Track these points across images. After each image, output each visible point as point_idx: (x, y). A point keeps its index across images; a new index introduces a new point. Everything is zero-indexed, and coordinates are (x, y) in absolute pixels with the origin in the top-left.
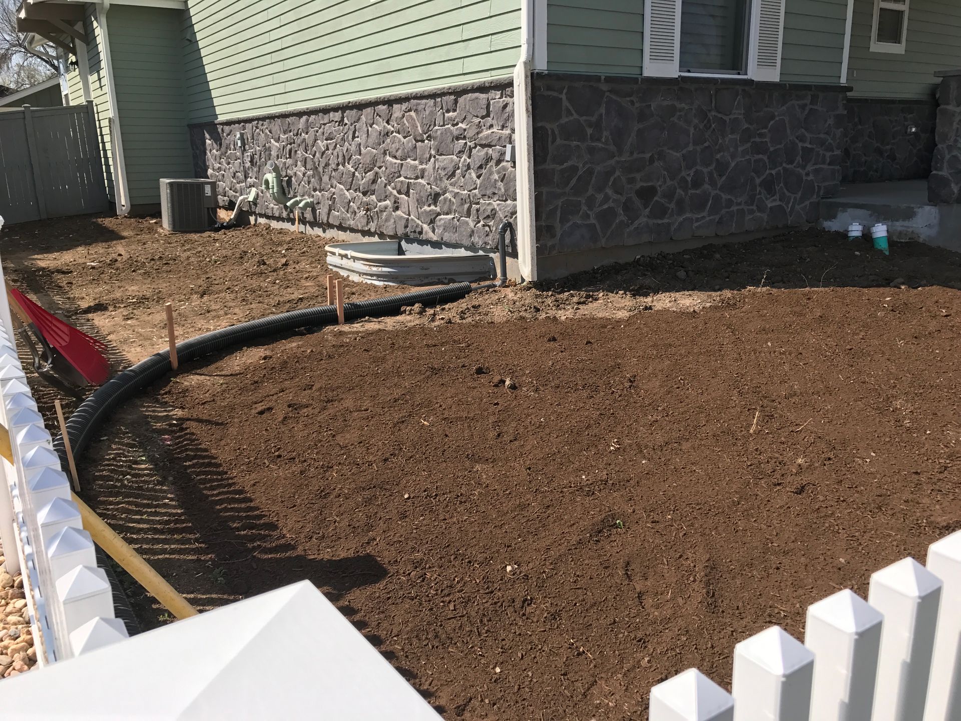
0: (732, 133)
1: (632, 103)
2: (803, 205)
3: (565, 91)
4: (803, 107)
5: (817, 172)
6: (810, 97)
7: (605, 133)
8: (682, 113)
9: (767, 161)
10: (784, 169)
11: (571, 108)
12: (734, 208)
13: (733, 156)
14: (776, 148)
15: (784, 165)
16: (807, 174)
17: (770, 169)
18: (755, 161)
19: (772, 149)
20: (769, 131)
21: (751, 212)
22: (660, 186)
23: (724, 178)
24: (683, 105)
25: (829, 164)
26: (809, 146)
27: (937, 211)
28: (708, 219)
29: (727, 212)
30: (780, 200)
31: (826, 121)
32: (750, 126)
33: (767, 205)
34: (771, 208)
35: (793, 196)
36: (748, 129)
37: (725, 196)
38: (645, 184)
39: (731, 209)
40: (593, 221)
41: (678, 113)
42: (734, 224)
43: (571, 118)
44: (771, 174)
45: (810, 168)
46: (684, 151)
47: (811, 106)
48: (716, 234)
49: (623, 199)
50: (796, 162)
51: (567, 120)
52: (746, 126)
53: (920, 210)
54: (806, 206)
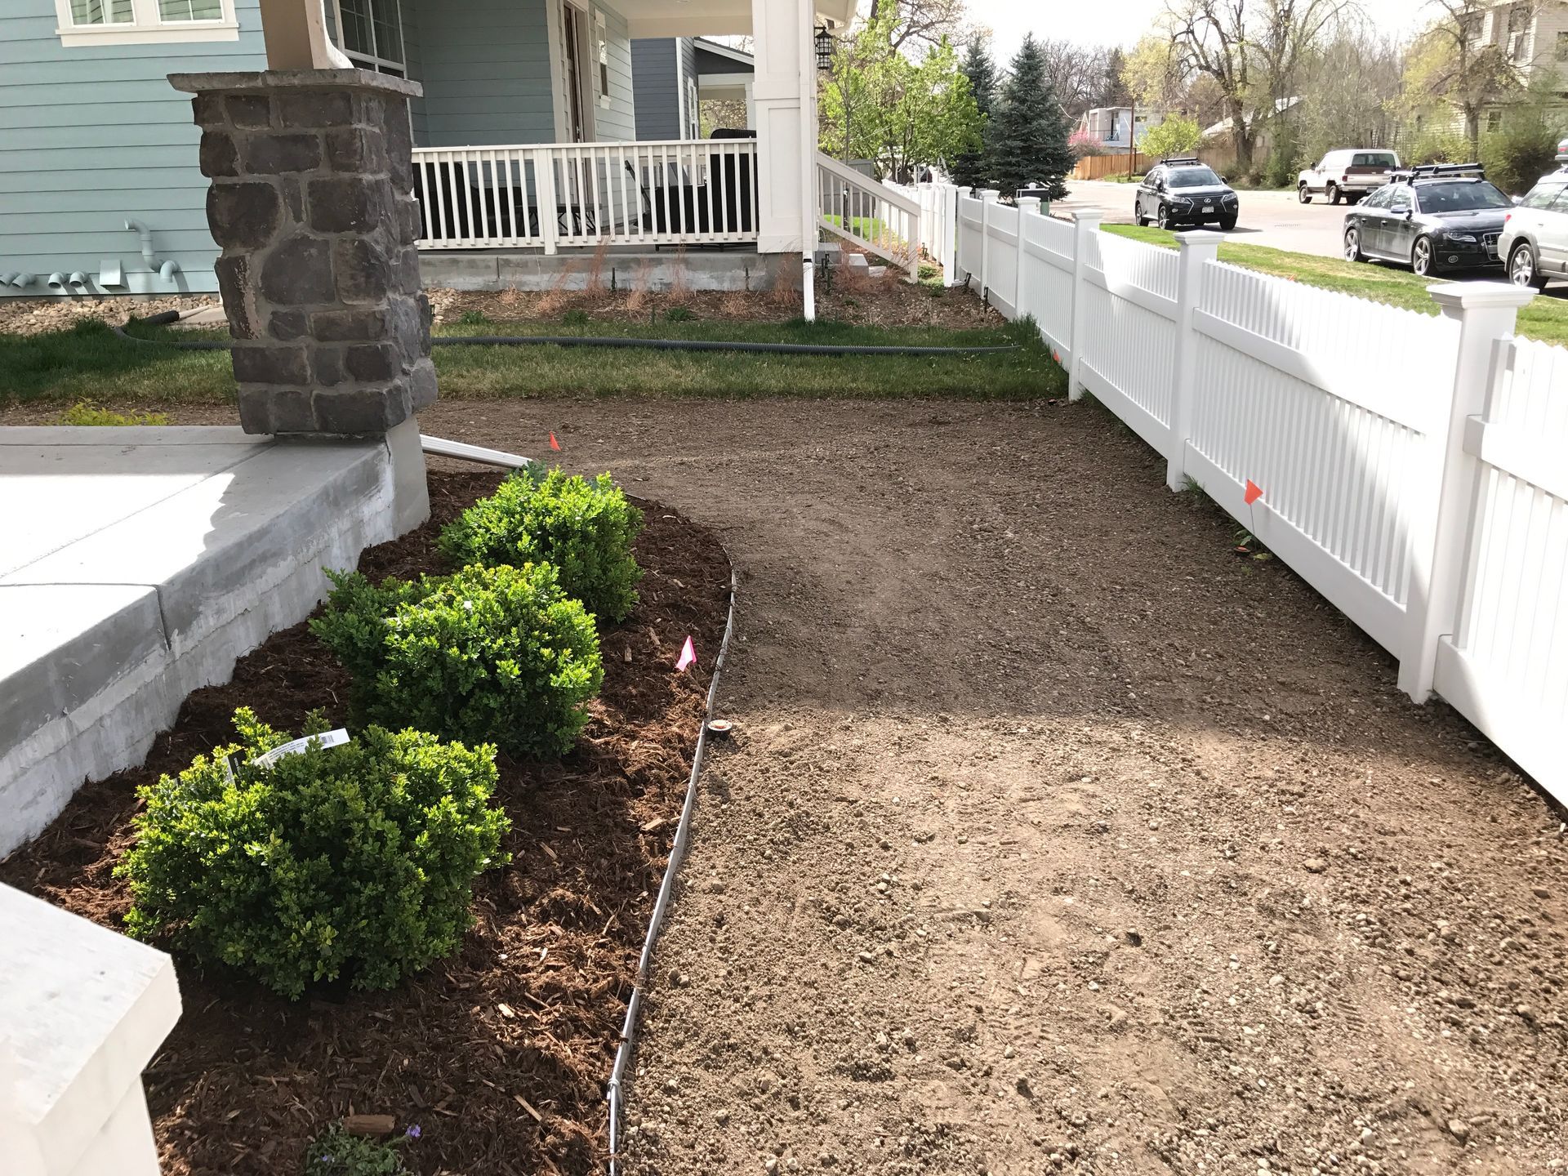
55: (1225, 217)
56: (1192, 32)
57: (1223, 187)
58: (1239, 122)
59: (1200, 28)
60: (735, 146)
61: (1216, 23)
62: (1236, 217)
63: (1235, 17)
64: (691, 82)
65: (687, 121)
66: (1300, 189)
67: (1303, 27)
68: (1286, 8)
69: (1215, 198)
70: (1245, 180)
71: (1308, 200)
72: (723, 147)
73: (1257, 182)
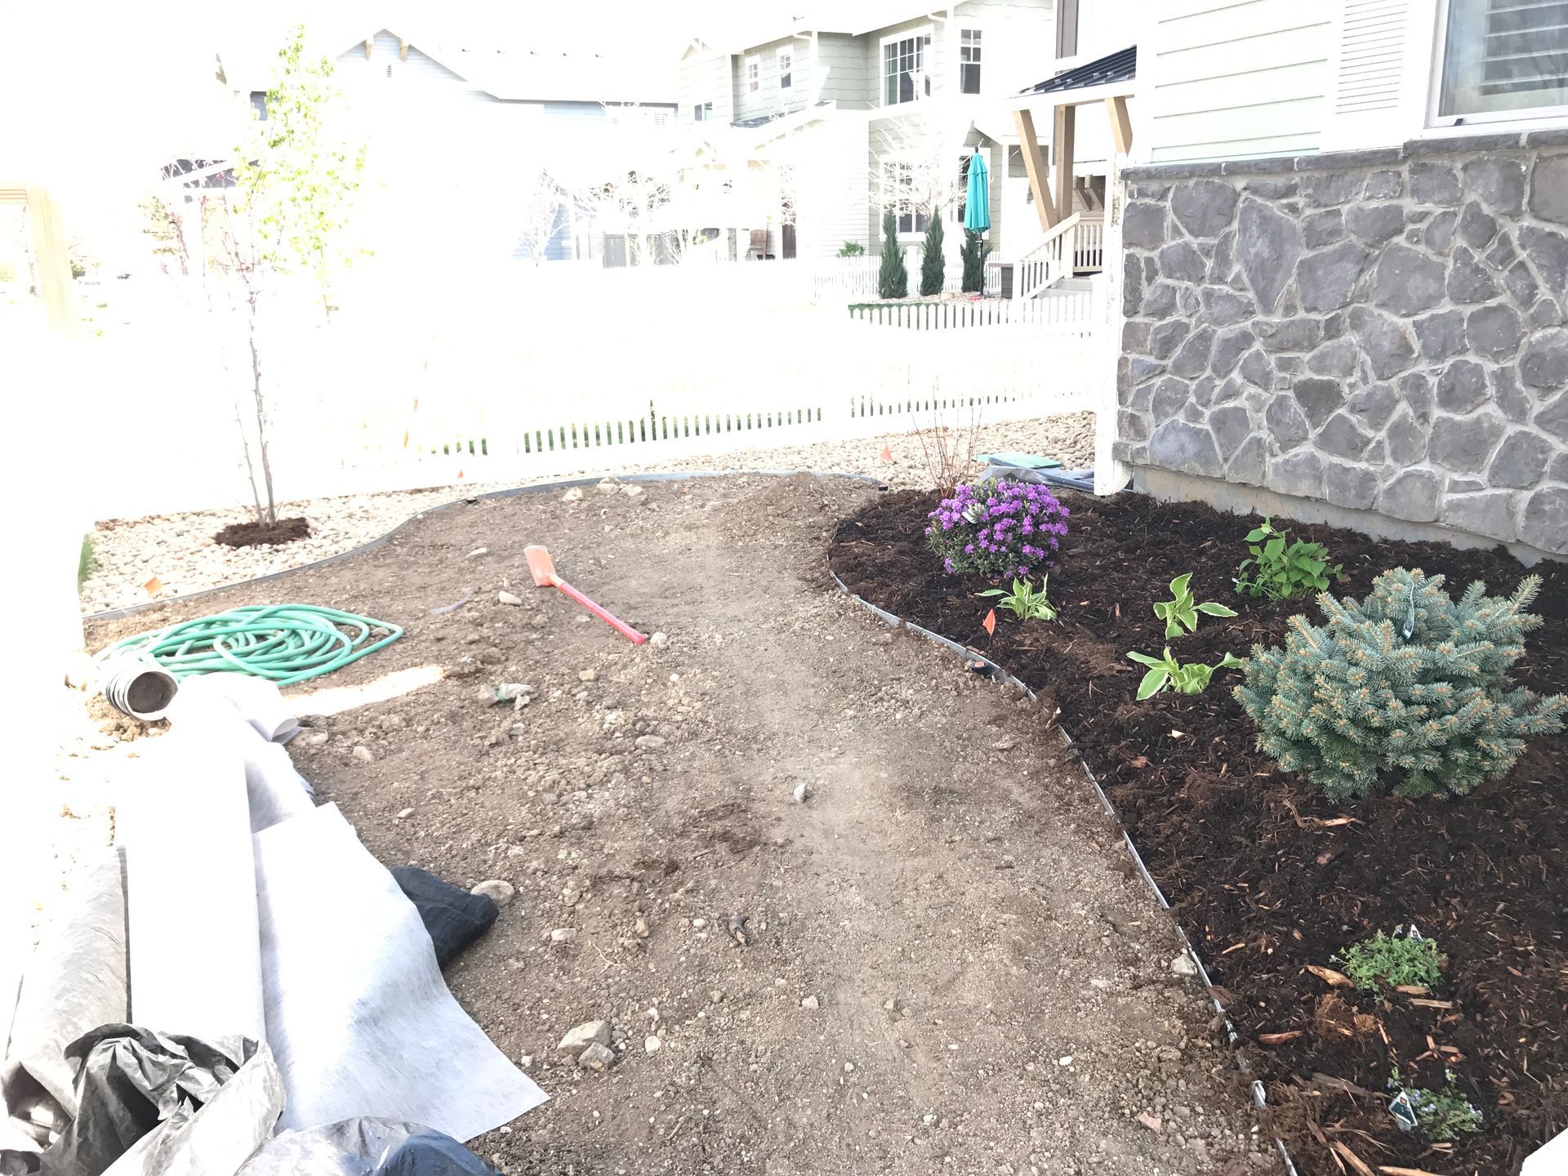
1: (1293, 209)
3: (1171, 195)
7: (1237, 268)
8: (1423, 226)
11: (1179, 225)
22: (1352, 386)
24: (1428, 206)
38: (1316, 377)
40: (1205, 425)
41: (1411, 227)
43: (1179, 241)
46: (1424, 316)
49: (1269, 397)
51: (1173, 243)
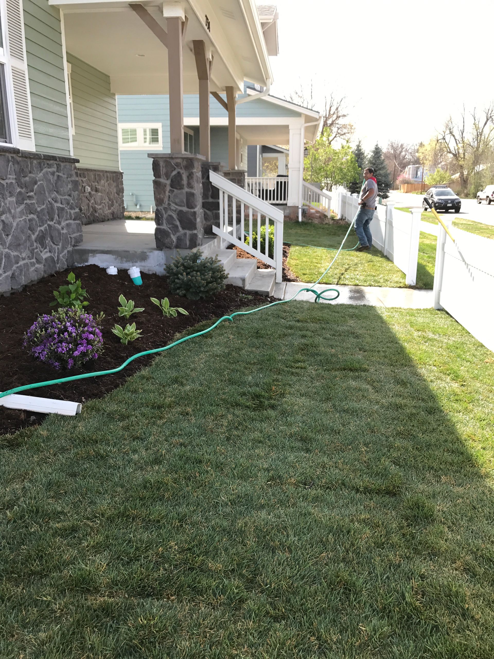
0: (11, 196)
2: (64, 253)
4: (53, 174)
5: (68, 225)
6: (55, 166)
9: (37, 219)
10: (49, 225)
12: (21, 263)
13: (14, 217)
14: (41, 208)
15: (49, 222)
16: (63, 229)
17: (40, 226)
18: (29, 220)
19: (39, 209)
20: (35, 194)
21: (33, 264)
23: (10, 237)
25: (74, 220)
26: (61, 206)
27: (163, 254)
28: (4, 275)
29: (17, 267)
30: (50, 252)
31: (67, 186)
32: (21, 190)
33: (42, 257)
34: (46, 259)
35: (56, 247)
36: (20, 192)
37: (14, 253)
39: (19, 265)
42: (23, 277)
44: (41, 230)
45: (63, 224)
47: (57, 173)
48: (12, 288)
50: (55, 219)
52: (19, 190)
53: (151, 254)
54: (65, 255)
55: (456, 207)
56: (445, 139)
57: (456, 197)
58: (462, 174)
59: (448, 137)
60: (283, 179)
61: (454, 136)
62: (460, 208)
63: (461, 134)
64: (261, 156)
65: (259, 169)
66: (477, 199)
67: (488, 138)
68: (480, 131)
69: (453, 201)
70: (463, 195)
71: (480, 203)
72: (280, 179)
73: (467, 196)
